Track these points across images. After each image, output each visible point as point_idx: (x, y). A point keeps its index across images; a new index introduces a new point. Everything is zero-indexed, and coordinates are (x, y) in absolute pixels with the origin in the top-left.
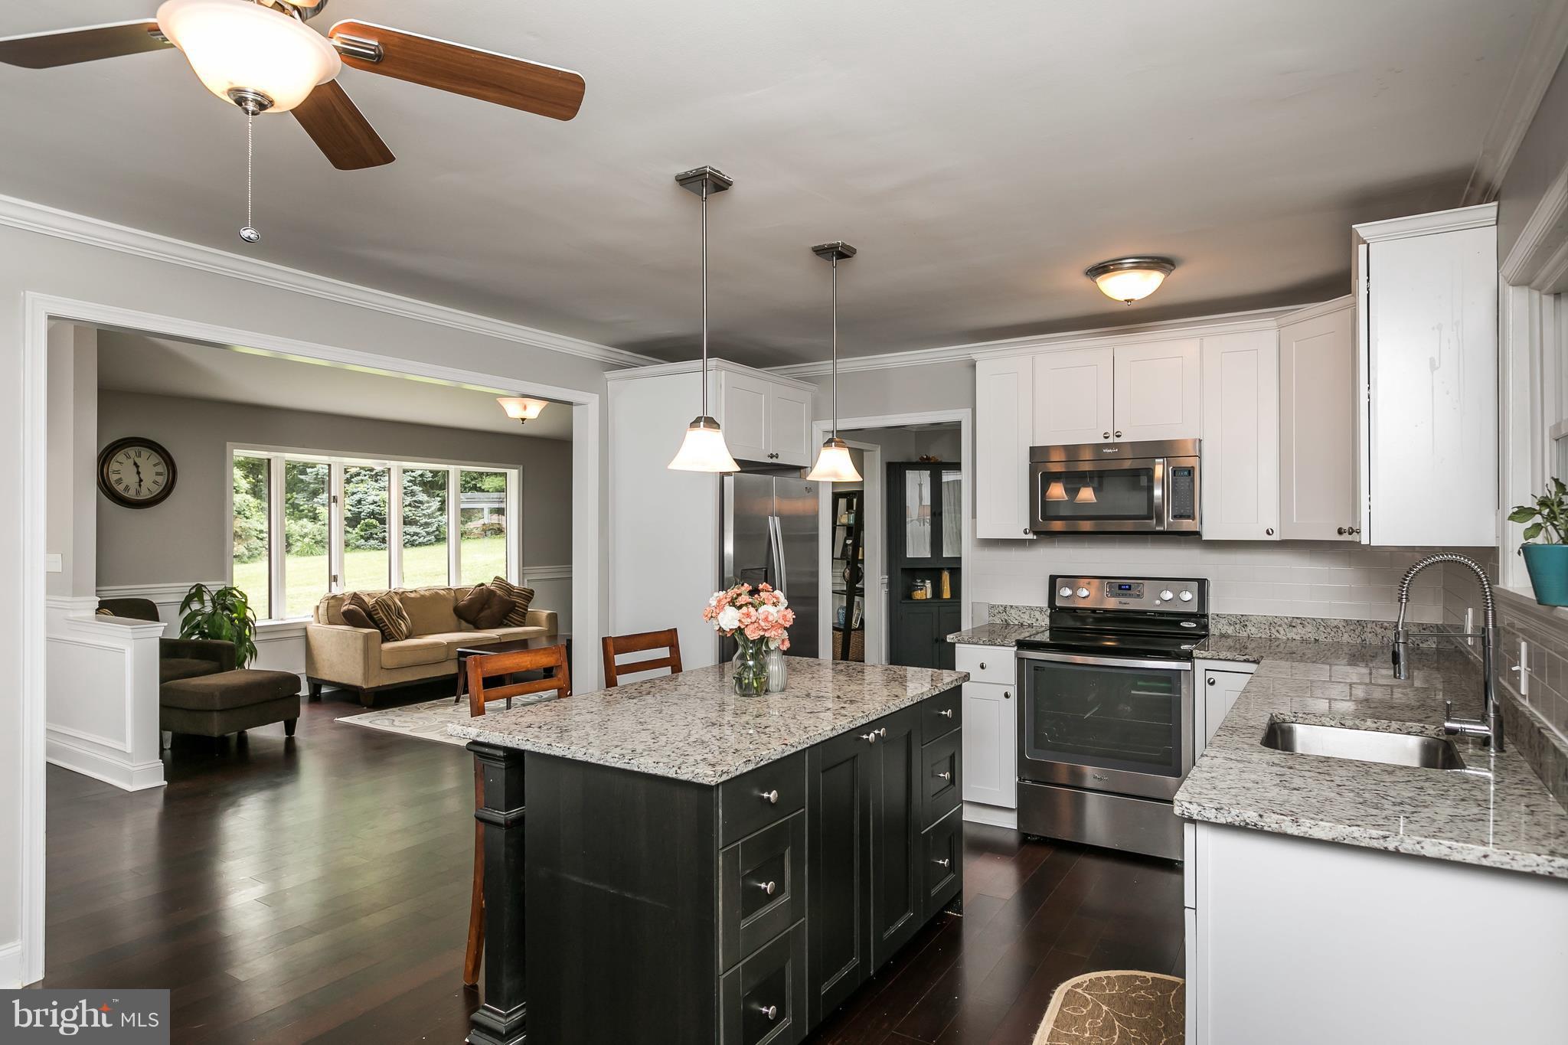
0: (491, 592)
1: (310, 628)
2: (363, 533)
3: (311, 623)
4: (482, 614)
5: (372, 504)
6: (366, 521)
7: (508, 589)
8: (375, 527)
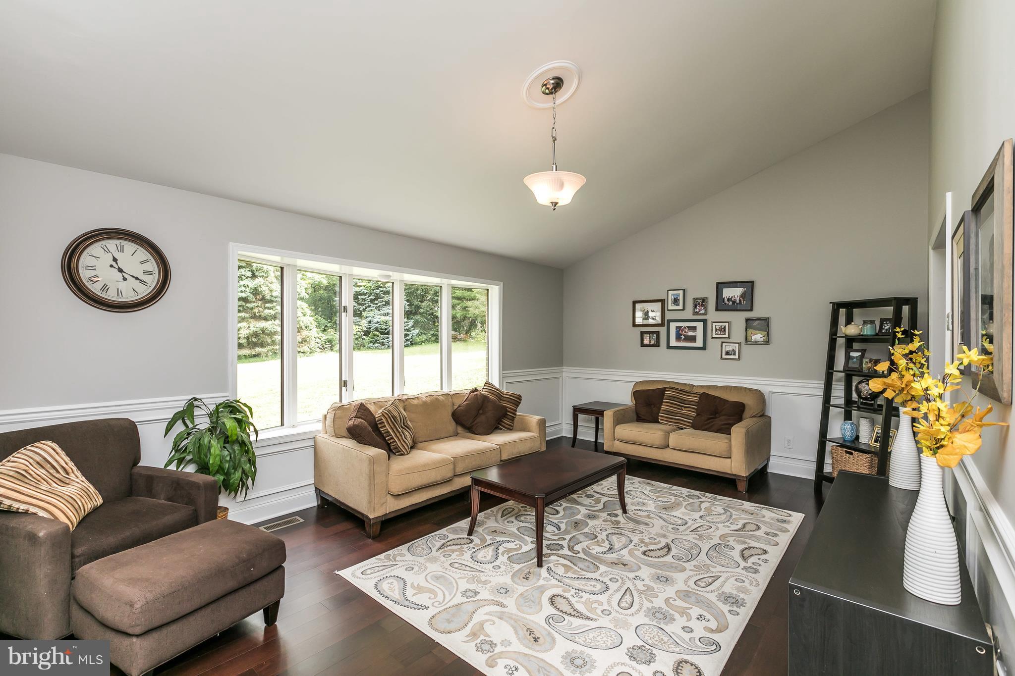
0: (485, 398)
1: (318, 438)
2: (372, 340)
3: (319, 432)
4: (478, 420)
5: (377, 323)
6: (373, 333)
7: (499, 394)
8: (378, 336)
